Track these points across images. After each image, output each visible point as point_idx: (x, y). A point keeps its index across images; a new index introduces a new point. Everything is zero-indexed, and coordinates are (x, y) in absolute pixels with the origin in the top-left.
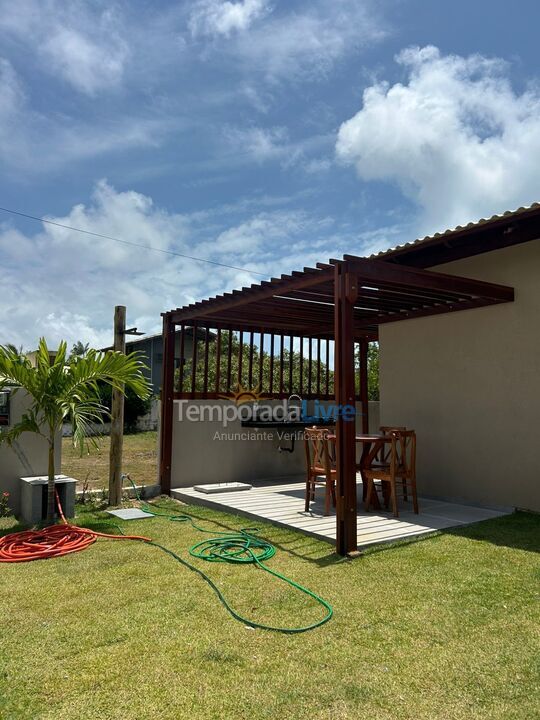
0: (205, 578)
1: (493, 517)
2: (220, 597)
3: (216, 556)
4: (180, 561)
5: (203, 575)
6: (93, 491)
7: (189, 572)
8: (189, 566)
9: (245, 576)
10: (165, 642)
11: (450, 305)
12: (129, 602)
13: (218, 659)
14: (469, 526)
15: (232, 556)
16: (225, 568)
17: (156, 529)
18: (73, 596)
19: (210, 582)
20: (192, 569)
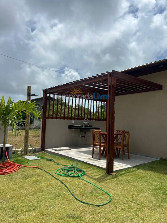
0: (62, 183)
1: (154, 160)
2: (69, 191)
3: (65, 174)
4: (52, 176)
5: (62, 182)
6: (18, 149)
7: (56, 180)
8: (56, 178)
9: (77, 182)
10: (51, 210)
11: (140, 90)
12: (36, 193)
13: (73, 218)
14: (147, 163)
15: (71, 174)
16: (69, 179)
17: (42, 164)
18: (14, 190)
19: (65, 185)
20: (57, 179)
